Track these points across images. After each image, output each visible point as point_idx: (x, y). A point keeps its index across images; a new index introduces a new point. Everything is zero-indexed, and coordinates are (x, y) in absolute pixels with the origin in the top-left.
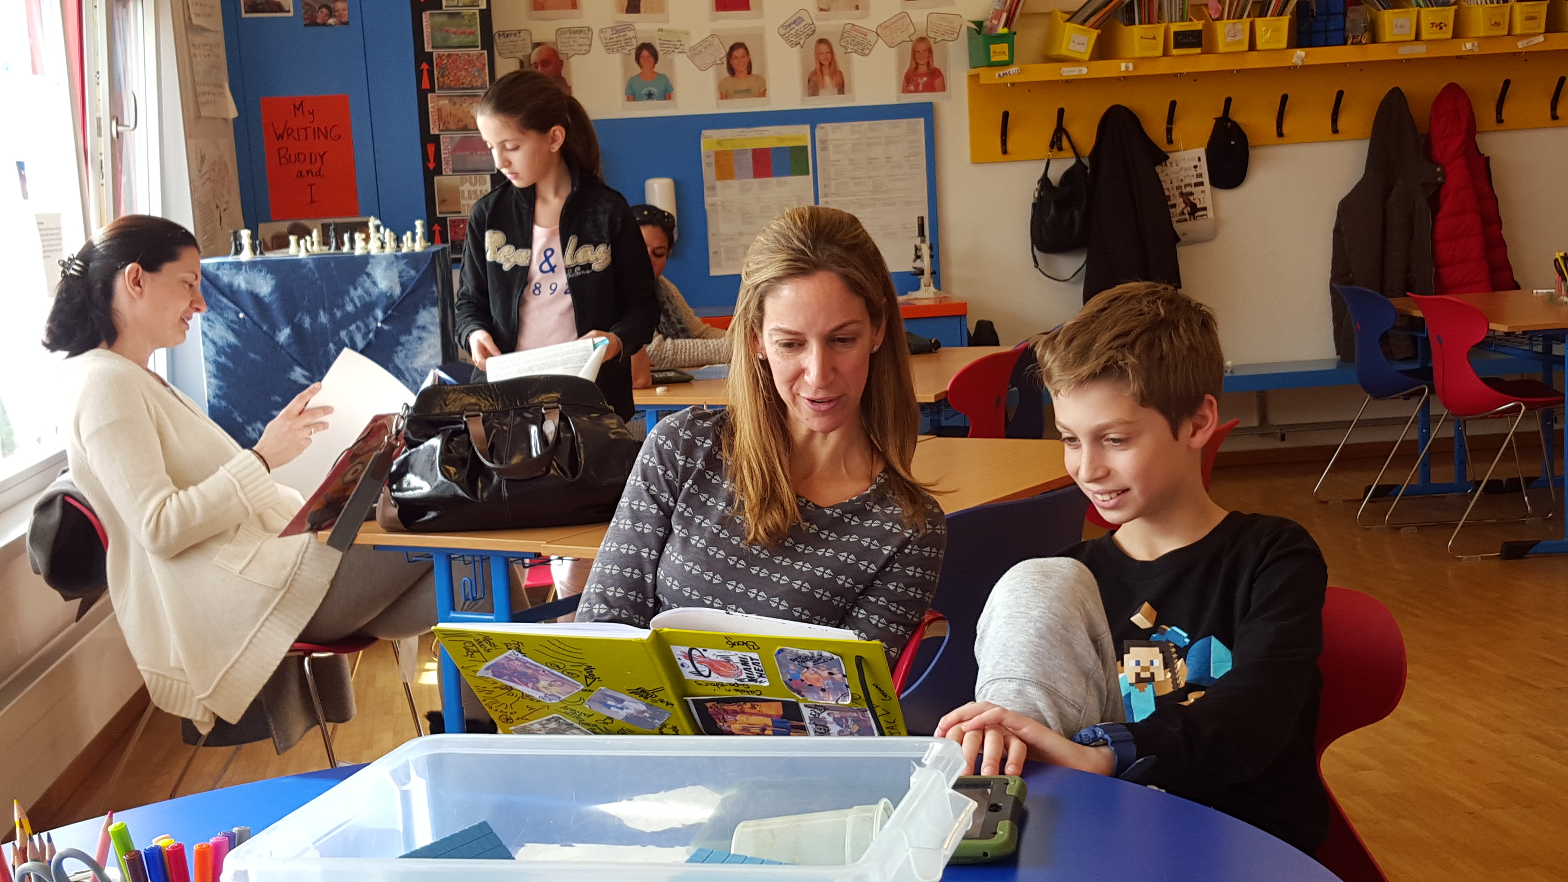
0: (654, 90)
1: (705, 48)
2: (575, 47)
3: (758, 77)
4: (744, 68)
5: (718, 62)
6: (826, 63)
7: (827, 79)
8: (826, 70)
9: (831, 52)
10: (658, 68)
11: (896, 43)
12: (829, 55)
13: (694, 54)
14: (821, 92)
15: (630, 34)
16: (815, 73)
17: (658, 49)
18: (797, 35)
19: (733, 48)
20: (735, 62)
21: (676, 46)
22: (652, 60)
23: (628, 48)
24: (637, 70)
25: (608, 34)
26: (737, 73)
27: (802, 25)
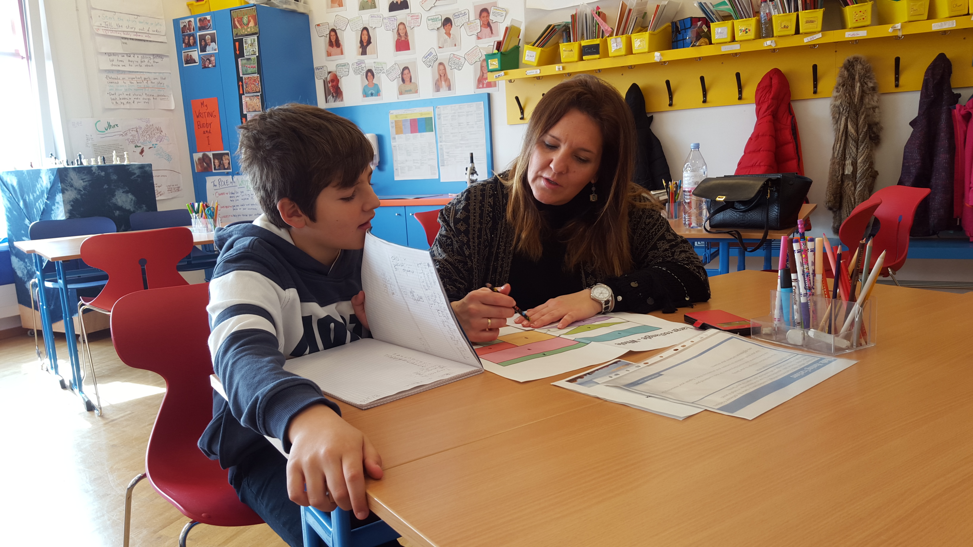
0: (374, 92)
1: (393, 70)
2: (344, 73)
3: (414, 83)
4: (409, 79)
5: (398, 77)
6: (442, 75)
7: (443, 83)
8: (442, 78)
9: (445, 69)
10: (375, 81)
11: (473, 63)
12: (444, 71)
13: (388, 73)
14: (441, 90)
15: (363, 65)
16: (438, 80)
17: (374, 72)
18: (429, 62)
19: (404, 70)
20: (405, 76)
21: (381, 70)
22: (372, 77)
23: (363, 72)
24: (367, 82)
25: (355, 66)
26: (406, 82)
27: (432, 56)
